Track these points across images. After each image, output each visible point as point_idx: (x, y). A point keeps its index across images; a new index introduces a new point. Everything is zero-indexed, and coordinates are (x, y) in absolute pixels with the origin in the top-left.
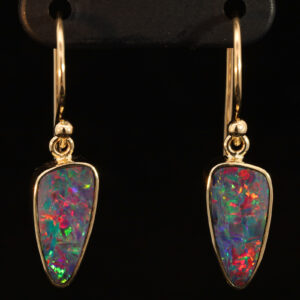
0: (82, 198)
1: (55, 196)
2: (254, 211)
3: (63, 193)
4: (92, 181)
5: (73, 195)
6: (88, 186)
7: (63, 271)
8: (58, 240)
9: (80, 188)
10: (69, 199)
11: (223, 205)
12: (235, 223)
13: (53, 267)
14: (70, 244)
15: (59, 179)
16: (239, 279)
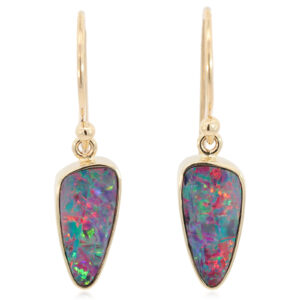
0: (105, 200)
1: (77, 197)
2: (226, 211)
3: (85, 195)
4: (114, 182)
5: (95, 196)
6: (111, 188)
7: (86, 273)
8: (81, 242)
9: (103, 189)
10: (91, 200)
11: (194, 205)
12: (207, 222)
13: (76, 269)
14: (93, 245)
15: (81, 181)
16: (212, 279)
